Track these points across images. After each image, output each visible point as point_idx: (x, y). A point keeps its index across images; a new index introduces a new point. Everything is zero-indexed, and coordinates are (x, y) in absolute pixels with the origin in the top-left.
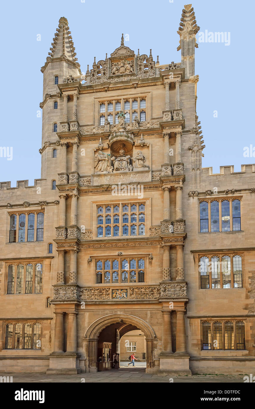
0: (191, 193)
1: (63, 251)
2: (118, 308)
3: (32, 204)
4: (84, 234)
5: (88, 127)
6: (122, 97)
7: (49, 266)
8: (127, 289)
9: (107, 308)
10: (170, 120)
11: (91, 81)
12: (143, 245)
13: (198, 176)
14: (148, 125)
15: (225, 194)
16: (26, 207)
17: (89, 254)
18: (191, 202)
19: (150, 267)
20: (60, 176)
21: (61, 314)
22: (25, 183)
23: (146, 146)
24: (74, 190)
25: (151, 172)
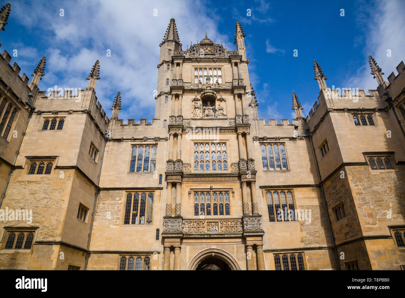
0: (254, 138)
1: (171, 183)
2: (212, 242)
3: (150, 139)
4: (185, 167)
5: (188, 84)
6: (208, 67)
7: (159, 196)
8: (218, 222)
9: (203, 242)
10: (237, 85)
11: (190, 55)
12: (227, 180)
13: (257, 125)
14: (224, 86)
15: (274, 140)
16: (145, 141)
17: (189, 186)
18: (255, 145)
19: (233, 200)
20: (171, 118)
21: (169, 247)
22: (146, 122)
23: (224, 100)
24: (180, 129)
25: (228, 119)
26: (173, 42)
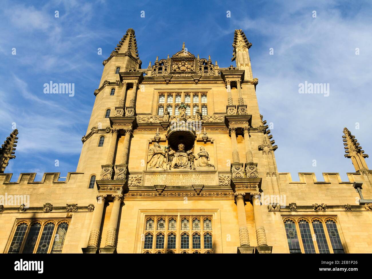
0: (271, 205)
3: (57, 208)
5: (145, 116)
6: (183, 91)
11: (152, 74)
13: (275, 183)
14: (211, 120)
16: (46, 212)
18: (273, 220)
20: (104, 169)
22: (55, 177)
23: (210, 141)
24: (118, 189)
25: (217, 173)
26: (126, 56)
